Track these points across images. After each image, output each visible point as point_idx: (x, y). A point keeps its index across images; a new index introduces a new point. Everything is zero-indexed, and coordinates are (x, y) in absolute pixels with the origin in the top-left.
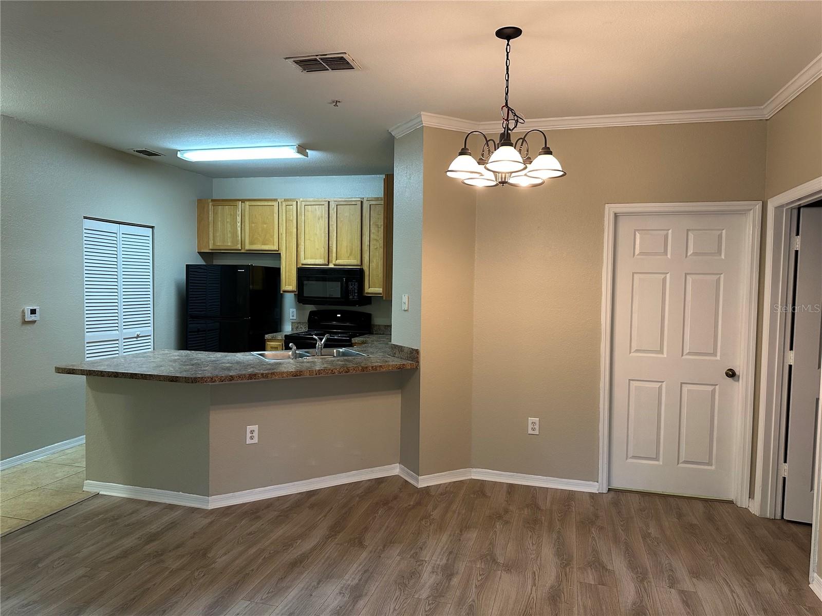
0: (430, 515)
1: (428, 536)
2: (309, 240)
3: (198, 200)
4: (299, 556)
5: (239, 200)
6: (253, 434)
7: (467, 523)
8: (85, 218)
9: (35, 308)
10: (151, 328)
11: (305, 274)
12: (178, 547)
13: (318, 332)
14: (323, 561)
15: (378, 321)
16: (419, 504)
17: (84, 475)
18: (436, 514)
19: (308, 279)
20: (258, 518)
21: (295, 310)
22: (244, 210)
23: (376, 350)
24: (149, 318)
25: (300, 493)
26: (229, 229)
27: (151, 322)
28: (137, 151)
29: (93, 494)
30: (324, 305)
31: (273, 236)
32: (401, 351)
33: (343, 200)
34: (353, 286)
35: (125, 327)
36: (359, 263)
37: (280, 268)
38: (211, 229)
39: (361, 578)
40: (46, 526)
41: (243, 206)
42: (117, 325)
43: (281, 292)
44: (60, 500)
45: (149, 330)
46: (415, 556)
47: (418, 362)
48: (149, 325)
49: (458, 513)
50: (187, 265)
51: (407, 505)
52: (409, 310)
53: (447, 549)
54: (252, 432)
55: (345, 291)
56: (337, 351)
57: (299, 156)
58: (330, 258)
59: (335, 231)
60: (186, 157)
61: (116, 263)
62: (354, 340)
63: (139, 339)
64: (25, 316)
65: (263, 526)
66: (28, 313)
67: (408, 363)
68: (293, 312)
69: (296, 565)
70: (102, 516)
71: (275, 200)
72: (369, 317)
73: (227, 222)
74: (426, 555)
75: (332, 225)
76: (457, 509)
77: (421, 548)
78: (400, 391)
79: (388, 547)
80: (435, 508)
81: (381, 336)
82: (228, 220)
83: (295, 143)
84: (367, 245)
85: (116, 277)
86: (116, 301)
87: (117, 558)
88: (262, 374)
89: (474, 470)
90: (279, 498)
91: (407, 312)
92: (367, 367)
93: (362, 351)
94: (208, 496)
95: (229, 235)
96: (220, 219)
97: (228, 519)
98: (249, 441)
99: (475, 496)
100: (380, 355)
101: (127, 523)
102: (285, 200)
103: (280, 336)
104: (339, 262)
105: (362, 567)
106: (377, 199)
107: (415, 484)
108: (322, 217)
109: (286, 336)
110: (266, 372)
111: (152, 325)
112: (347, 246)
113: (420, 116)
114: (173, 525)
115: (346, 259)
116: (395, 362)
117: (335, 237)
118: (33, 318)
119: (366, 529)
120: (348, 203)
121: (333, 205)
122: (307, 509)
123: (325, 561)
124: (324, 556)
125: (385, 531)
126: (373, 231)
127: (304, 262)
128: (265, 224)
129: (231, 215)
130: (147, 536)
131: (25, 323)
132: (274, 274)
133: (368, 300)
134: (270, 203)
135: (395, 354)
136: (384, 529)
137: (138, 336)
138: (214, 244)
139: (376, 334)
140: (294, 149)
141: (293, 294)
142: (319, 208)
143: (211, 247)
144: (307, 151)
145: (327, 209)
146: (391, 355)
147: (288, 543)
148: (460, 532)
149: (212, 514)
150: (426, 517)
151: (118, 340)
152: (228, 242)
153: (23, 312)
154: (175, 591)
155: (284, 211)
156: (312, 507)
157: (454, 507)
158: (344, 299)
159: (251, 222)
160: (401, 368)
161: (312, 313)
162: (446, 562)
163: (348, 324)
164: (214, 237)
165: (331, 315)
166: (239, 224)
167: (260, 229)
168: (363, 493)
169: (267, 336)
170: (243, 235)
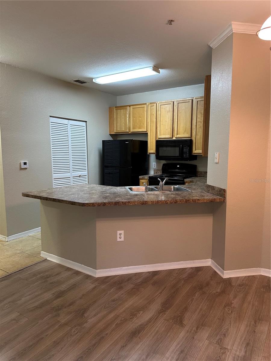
0: (232, 303)
1: (230, 324)
2: (163, 124)
3: (109, 108)
4: (138, 327)
5: (128, 106)
6: (121, 236)
7: (260, 315)
8: (51, 116)
9: (26, 162)
10: (86, 172)
11: (160, 144)
12: (70, 305)
13: (167, 175)
14: (153, 334)
15: (200, 169)
16: (223, 292)
17: (41, 249)
18: (236, 303)
19: (162, 146)
20: (121, 288)
21: (155, 163)
22: (130, 111)
23: (197, 187)
24: (85, 167)
25: (149, 272)
26: (123, 122)
27: (87, 169)
28: (75, 81)
29: (44, 259)
30: (171, 160)
31: (144, 124)
32: (213, 189)
33: (182, 100)
34: (186, 150)
35: (73, 171)
36: (190, 136)
37: (147, 141)
38: (115, 122)
39: (178, 358)
40: (14, 278)
41: (130, 109)
42: (69, 170)
43: (148, 154)
44: (28, 261)
45: (86, 173)
46: (220, 342)
47: (225, 197)
48: (86, 170)
49: (253, 304)
50: (103, 141)
51: (215, 292)
52: (219, 163)
53: (244, 339)
54: (120, 234)
55: (182, 152)
56: (173, 187)
57: (155, 73)
58: (174, 134)
59: (177, 119)
60: (98, 81)
61: (68, 140)
62: (186, 180)
63: (81, 177)
64: (21, 165)
65: (122, 296)
66: (22, 164)
67: (217, 198)
68: (154, 164)
69: (135, 334)
70: (42, 274)
71: (146, 104)
72: (195, 167)
73: (122, 118)
74: (228, 343)
75: (175, 115)
76: (252, 301)
77: (225, 335)
78: (212, 214)
79: (200, 329)
80: (235, 297)
81: (202, 178)
82: (123, 117)
83: (151, 64)
84: (195, 126)
85: (68, 147)
86: (68, 158)
87: (37, 308)
88: (123, 202)
89: (263, 269)
90: (136, 274)
91: (217, 164)
92: (189, 200)
93: (189, 187)
94: (96, 270)
95: (123, 125)
96: (119, 117)
97: (104, 286)
98: (119, 240)
99: (264, 290)
100: (199, 191)
101: (51, 282)
102: (151, 103)
103: (146, 177)
104: (178, 136)
105: (180, 347)
106: (201, 97)
107: (221, 275)
108: (170, 111)
109: (149, 177)
110: (125, 201)
111: (87, 170)
112: (183, 127)
113: (230, 25)
114: (74, 287)
115: (182, 134)
116: (208, 196)
117: (177, 122)
118: (25, 166)
119: (186, 309)
120: (185, 102)
121: (176, 104)
122: (151, 285)
123: (155, 335)
124: (155, 330)
125: (199, 313)
126: (198, 116)
127: (159, 137)
128: (140, 117)
129: (124, 114)
130: (58, 293)
131: (21, 169)
132: (144, 144)
133: (195, 157)
134: (143, 106)
135: (209, 191)
136: (198, 311)
137: (80, 176)
138: (116, 130)
139: (199, 177)
140: (151, 68)
141: (154, 155)
142: (168, 106)
143: (115, 132)
144: (159, 69)
145: (172, 106)
146: (207, 191)
147: (134, 313)
148: (254, 324)
149: (97, 281)
150: (229, 304)
151: (70, 178)
152: (123, 128)
153: (20, 163)
154: (56, 344)
155: (150, 109)
156: (154, 284)
157: (249, 298)
158: (181, 156)
159: (133, 117)
160: (212, 201)
161: (164, 165)
162: (244, 354)
163: (184, 171)
164: (116, 126)
165: (174, 166)
166: (128, 119)
167: (138, 120)
168: (187, 278)
169: (140, 177)
170: (130, 124)
